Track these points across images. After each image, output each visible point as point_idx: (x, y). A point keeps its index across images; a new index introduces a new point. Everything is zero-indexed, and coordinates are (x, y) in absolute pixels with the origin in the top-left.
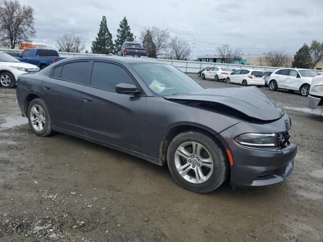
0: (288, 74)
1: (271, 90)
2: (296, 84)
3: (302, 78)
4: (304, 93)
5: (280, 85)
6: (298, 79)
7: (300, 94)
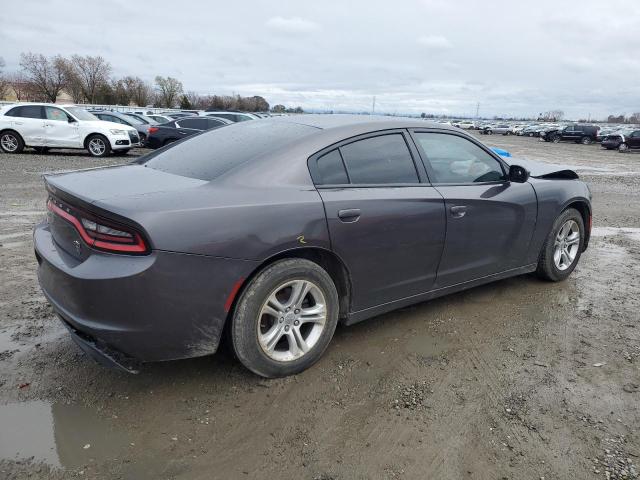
0: (44, 116)
1: (6, 152)
2: (74, 136)
3: (81, 122)
4: (96, 151)
5: (31, 140)
6: (72, 125)
7: (90, 155)
